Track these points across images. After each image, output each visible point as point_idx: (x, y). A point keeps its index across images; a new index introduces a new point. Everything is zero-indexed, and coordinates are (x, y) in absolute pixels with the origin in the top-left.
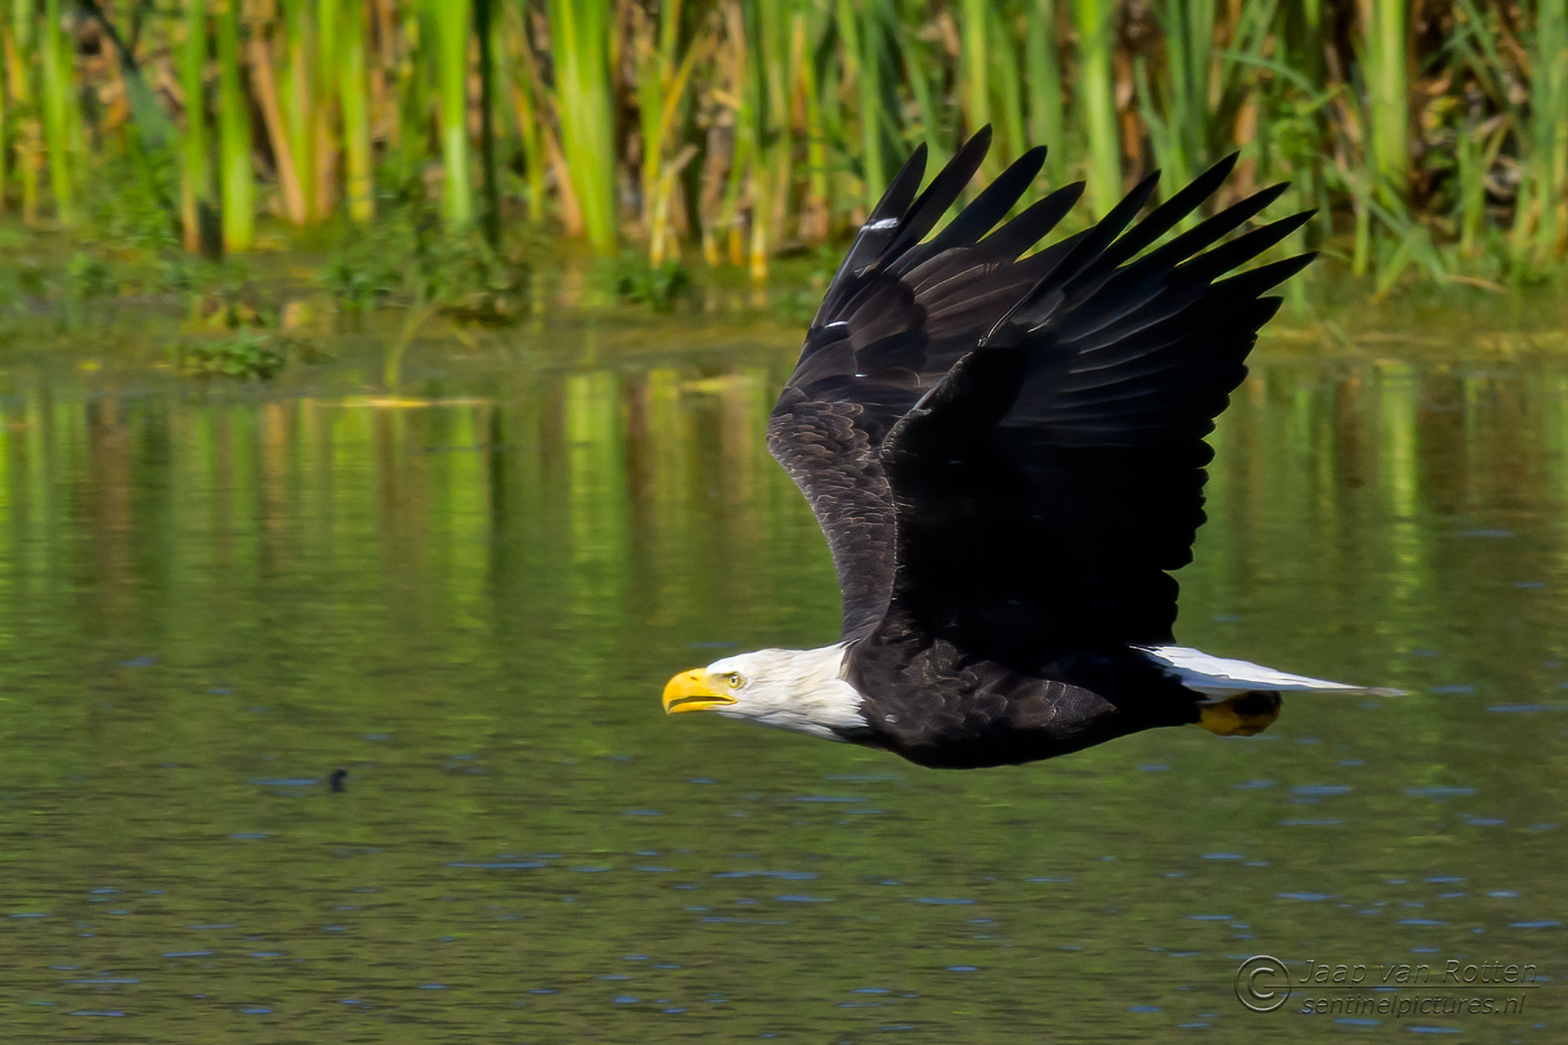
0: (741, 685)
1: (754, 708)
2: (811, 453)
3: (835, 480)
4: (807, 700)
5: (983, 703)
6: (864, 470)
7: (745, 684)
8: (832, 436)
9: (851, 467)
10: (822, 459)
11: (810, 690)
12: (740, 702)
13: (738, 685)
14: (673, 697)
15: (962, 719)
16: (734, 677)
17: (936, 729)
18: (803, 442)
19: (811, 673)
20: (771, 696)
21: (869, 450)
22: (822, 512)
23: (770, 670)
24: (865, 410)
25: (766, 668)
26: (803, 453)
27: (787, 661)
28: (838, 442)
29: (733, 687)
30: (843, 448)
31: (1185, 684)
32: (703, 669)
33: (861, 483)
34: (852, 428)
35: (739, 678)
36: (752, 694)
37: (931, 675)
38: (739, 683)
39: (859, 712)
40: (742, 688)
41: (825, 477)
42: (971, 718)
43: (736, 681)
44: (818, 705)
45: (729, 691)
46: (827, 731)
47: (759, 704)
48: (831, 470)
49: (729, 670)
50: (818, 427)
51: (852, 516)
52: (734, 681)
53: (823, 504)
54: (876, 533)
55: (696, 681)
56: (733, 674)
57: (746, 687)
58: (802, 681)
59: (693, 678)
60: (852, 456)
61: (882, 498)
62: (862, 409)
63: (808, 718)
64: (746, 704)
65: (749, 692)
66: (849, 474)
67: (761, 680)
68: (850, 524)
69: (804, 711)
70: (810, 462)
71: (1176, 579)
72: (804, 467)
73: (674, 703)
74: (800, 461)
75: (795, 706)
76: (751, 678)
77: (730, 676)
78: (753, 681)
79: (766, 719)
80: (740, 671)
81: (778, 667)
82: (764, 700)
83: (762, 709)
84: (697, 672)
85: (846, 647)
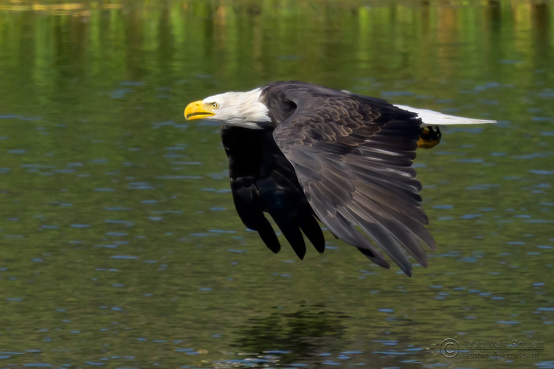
0: (217, 108)
1: (223, 117)
11: (247, 107)
12: (217, 115)
13: (216, 107)
14: (188, 113)
16: (215, 104)
19: (247, 100)
20: (231, 112)
23: (229, 101)
25: (228, 100)
27: (237, 97)
29: (214, 108)
32: (202, 101)
35: (216, 105)
36: (221, 111)
39: (267, 115)
40: (218, 108)
43: (215, 106)
44: (251, 113)
45: (212, 110)
47: (225, 115)
49: (212, 101)
52: (214, 106)
56: (214, 103)
57: (219, 108)
58: (243, 105)
59: (197, 105)
63: (247, 119)
64: (219, 116)
65: (221, 110)
67: (226, 105)
69: (245, 117)
73: (189, 115)
75: (241, 115)
76: (222, 104)
77: (213, 104)
78: (223, 106)
79: (228, 122)
80: (217, 102)
81: (233, 100)
82: (227, 113)
83: (227, 118)
84: (198, 102)
85: (262, 90)
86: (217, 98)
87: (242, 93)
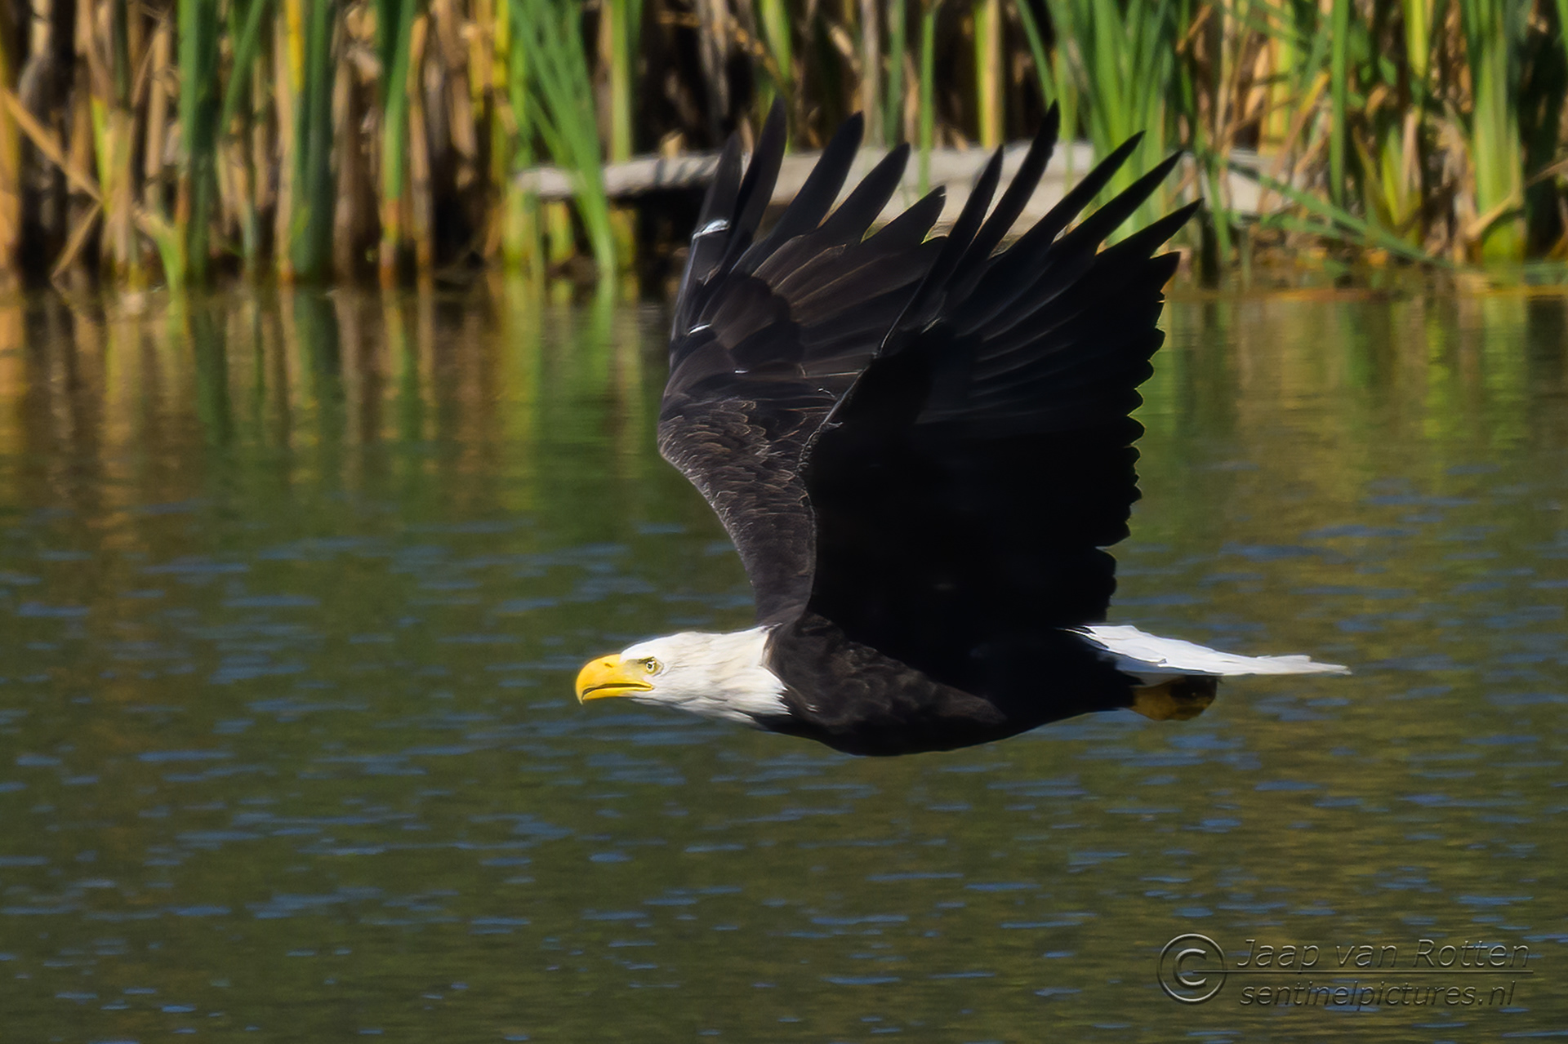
0: (658, 671)
1: (673, 695)
2: (707, 452)
3: (734, 476)
4: (727, 686)
5: (909, 689)
6: (763, 464)
7: (662, 669)
8: (727, 432)
9: (749, 462)
10: (720, 457)
11: (730, 675)
12: (657, 688)
13: (655, 671)
14: (585, 686)
15: (888, 706)
16: (650, 663)
17: (859, 717)
18: (696, 441)
19: (732, 657)
20: (689, 682)
21: (768, 444)
22: (722, 507)
23: (687, 654)
24: (757, 406)
25: (684, 652)
26: (700, 452)
27: (706, 645)
28: (735, 439)
29: (651, 673)
30: (741, 445)
31: (1120, 668)
32: (617, 656)
33: (762, 477)
34: (748, 423)
35: (655, 664)
36: (669, 681)
37: (855, 664)
38: (656, 669)
39: (782, 701)
40: (659, 673)
41: (722, 473)
42: (897, 705)
43: (653, 667)
44: (737, 692)
45: (645, 677)
46: (747, 719)
47: (676, 690)
48: (731, 467)
49: (644, 656)
50: (713, 425)
51: (755, 507)
52: (650, 666)
53: (723, 499)
54: (781, 522)
55: (610, 668)
56: (649, 660)
57: (663, 673)
58: (721, 666)
59: (607, 665)
60: (750, 452)
61: (785, 489)
62: (755, 405)
63: (727, 704)
64: (664, 691)
65: (667, 677)
66: (749, 468)
67: (676, 666)
68: (753, 515)
69: (726, 697)
70: (707, 460)
71: (1114, 556)
72: (700, 466)
73: (585, 692)
74: (696, 460)
75: (714, 691)
76: (669, 662)
77: (646, 661)
78: (670, 666)
79: (684, 706)
80: (656, 657)
81: (697, 651)
82: (682, 685)
83: (681, 695)
84: (610, 659)
85: (767, 632)
86: (656, 648)
87: (720, 635)
